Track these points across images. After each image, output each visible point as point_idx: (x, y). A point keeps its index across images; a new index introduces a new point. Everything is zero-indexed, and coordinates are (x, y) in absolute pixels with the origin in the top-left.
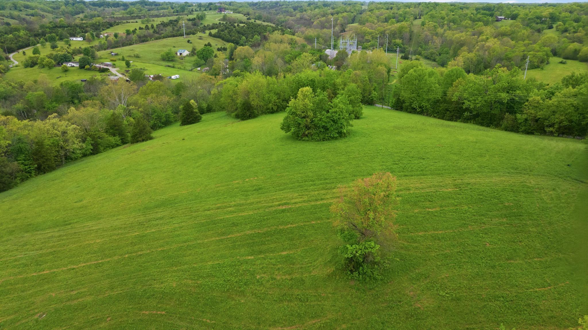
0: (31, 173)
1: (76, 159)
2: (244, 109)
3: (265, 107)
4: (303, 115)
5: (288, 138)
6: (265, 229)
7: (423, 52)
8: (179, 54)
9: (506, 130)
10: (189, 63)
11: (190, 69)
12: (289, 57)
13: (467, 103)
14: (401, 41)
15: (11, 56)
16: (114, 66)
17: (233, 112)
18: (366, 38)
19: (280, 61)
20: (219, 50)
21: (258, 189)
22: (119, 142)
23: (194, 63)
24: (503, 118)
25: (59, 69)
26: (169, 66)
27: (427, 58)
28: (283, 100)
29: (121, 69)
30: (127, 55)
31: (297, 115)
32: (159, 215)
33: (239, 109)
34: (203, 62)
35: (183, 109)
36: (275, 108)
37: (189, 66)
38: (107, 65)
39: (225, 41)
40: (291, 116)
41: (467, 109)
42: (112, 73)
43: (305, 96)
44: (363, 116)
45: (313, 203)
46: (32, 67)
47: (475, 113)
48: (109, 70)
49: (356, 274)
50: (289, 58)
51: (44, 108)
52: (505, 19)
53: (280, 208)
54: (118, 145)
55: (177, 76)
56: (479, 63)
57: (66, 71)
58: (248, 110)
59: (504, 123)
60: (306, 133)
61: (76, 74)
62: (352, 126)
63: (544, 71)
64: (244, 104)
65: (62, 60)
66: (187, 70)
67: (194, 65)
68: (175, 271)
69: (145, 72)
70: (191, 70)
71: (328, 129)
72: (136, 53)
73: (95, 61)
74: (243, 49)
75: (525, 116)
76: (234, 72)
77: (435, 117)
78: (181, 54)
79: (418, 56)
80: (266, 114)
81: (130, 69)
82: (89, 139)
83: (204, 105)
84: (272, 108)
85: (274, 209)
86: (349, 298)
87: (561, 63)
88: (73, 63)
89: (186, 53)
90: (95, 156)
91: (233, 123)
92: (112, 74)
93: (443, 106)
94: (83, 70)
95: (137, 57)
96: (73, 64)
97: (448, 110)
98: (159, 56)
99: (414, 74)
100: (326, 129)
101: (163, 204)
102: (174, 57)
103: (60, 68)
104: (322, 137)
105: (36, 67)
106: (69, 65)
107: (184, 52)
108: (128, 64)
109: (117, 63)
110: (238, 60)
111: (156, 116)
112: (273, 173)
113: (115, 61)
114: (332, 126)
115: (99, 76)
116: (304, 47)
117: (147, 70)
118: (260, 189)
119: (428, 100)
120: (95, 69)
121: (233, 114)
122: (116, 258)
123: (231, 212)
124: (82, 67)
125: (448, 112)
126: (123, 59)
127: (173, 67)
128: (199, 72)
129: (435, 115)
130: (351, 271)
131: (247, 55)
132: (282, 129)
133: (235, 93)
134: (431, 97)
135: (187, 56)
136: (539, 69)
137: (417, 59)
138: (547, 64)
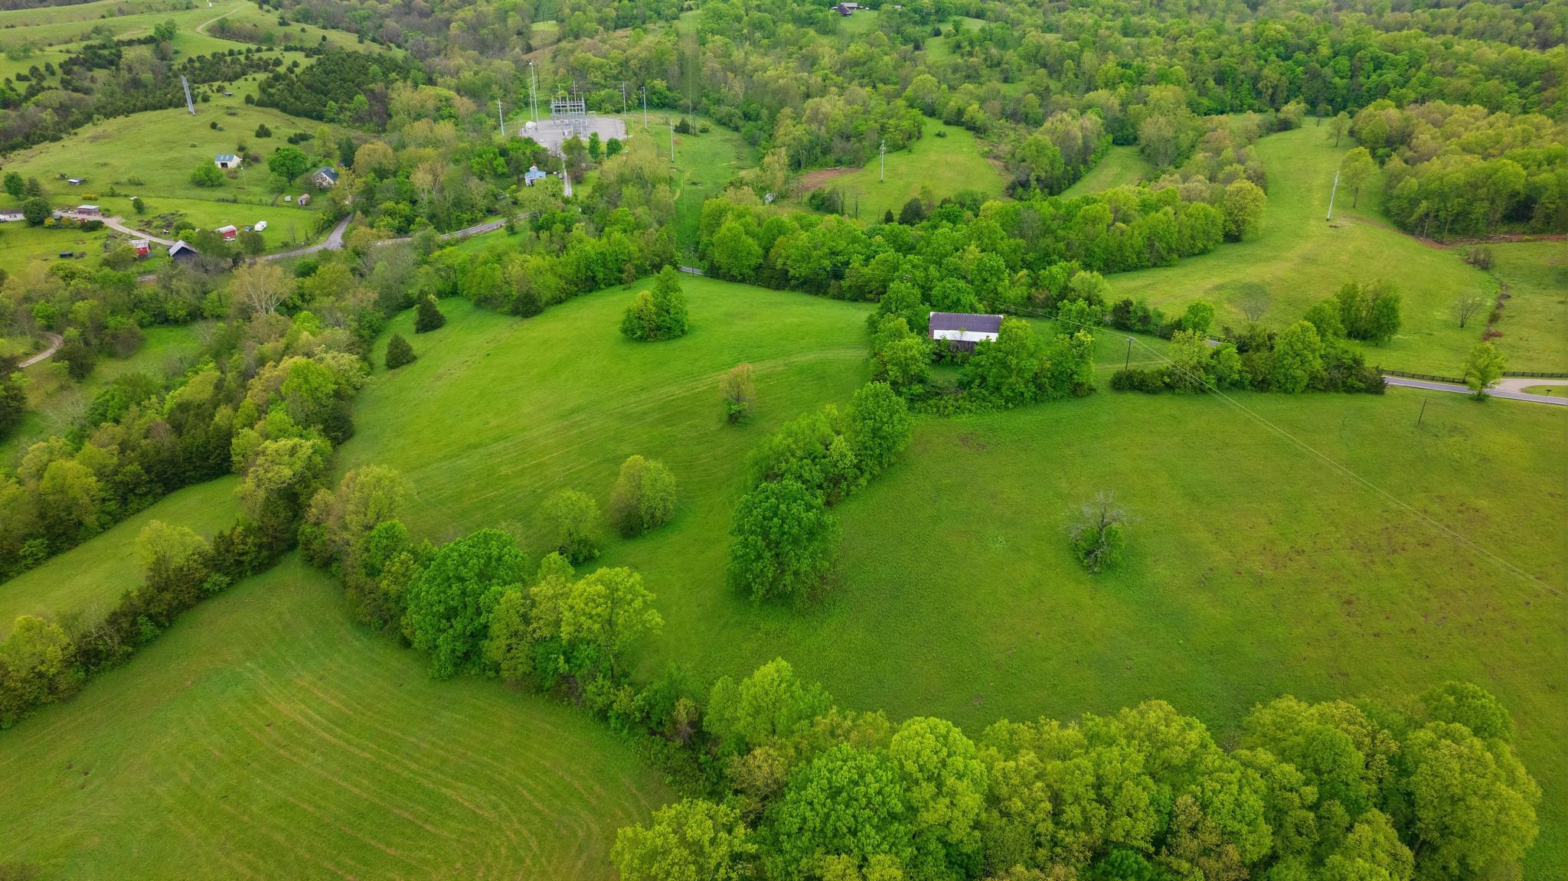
6: (668, 413)
7: (712, 109)
8: (219, 165)
10: (257, 185)
11: (270, 201)
13: (790, 271)
14: (664, 83)
16: (107, 213)
18: (591, 77)
20: (293, 141)
21: (643, 389)
23: (267, 184)
24: (829, 285)
26: (225, 200)
29: (128, 218)
30: (110, 180)
33: (514, 303)
34: (285, 180)
37: (261, 193)
38: (87, 212)
39: (291, 113)
42: (114, 230)
43: (646, 300)
47: (802, 281)
48: (101, 223)
49: (738, 424)
52: (858, 8)
53: (669, 398)
55: (264, 223)
56: (812, 145)
60: (652, 334)
63: (912, 156)
64: (524, 297)
66: (268, 205)
67: (271, 190)
70: (274, 204)
71: (672, 329)
73: (51, 204)
74: (375, 150)
75: (848, 284)
77: (760, 286)
78: (224, 165)
79: (703, 121)
81: (151, 218)
85: (665, 400)
86: (738, 434)
87: (940, 135)
89: (233, 161)
92: (121, 235)
94: (38, 229)
95: (136, 183)
98: (183, 177)
100: (670, 329)
102: (215, 175)
104: (667, 337)
107: (231, 159)
108: (139, 206)
109: (106, 204)
113: (95, 199)
115: (93, 243)
120: (70, 226)
124: (35, 222)
125: (775, 281)
126: (114, 194)
128: (294, 208)
129: (760, 283)
130: (734, 423)
134: (752, 261)
135: (240, 167)
136: (905, 152)
137: (704, 131)
138: (918, 138)
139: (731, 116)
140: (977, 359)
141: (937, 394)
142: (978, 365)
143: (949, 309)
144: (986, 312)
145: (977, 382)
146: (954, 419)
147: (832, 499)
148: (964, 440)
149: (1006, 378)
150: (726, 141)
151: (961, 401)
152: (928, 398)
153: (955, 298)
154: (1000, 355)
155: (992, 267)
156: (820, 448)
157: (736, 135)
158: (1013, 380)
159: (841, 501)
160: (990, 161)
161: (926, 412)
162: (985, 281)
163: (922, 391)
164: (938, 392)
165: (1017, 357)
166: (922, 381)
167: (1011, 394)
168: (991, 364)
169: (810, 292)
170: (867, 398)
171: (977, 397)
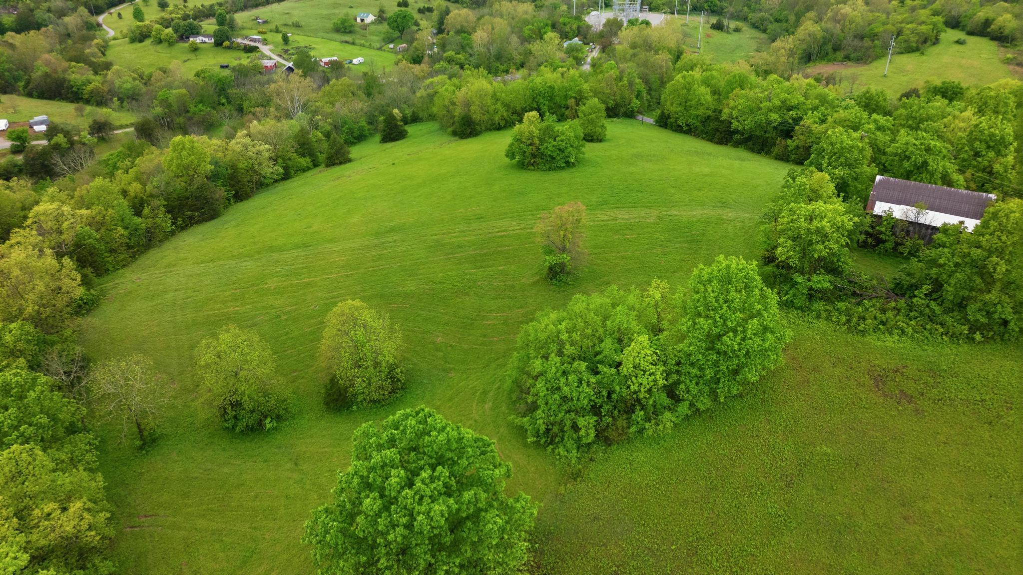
0: (229, 200)
1: (267, 185)
2: (464, 125)
3: (490, 122)
4: (528, 142)
5: (513, 167)
6: (485, 251)
7: (750, 16)
8: (359, 20)
9: (776, 159)
10: (377, 36)
11: (379, 46)
12: (530, 29)
13: (735, 124)
15: (101, 19)
16: (265, 42)
17: (449, 127)
19: (514, 39)
20: (421, 11)
21: (480, 218)
22: (310, 165)
23: (383, 36)
24: (774, 144)
25: (185, 47)
26: (347, 42)
27: (755, 26)
28: (513, 113)
29: (276, 47)
30: (282, 22)
31: (522, 142)
32: (391, 239)
33: (457, 124)
34: (397, 34)
35: (385, 121)
36: (502, 124)
37: (376, 41)
38: (254, 40)
40: (516, 144)
41: (736, 132)
42: (263, 53)
43: (531, 122)
44: (607, 137)
45: (528, 231)
46: (141, 41)
47: (746, 136)
48: (258, 48)
49: (554, 281)
50: (529, 32)
51: (188, 111)
53: (499, 234)
54: (309, 169)
55: (361, 59)
56: (825, 41)
57: (195, 49)
58: (469, 125)
59: (776, 150)
60: (532, 161)
61: (211, 56)
62: (584, 154)
63: (924, 58)
64: (463, 118)
65: (186, 31)
66: (374, 48)
67: (384, 40)
68: (413, 280)
69: (312, 53)
70: (380, 49)
71: (554, 158)
72: (295, 19)
73: (235, 33)
74: (460, 15)
75: (795, 143)
76: (445, 55)
77: (703, 138)
78: (362, 20)
79: (739, 24)
80: (490, 130)
81: (289, 48)
82: (280, 161)
83: (408, 112)
84: (499, 124)
85: (494, 235)
86: (547, 297)
87: (959, 42)
88: (204, 36)
89: (370, 18)
90: (288, 182)
91: (450, 142)
92: (264, 57)
93: (712, 125)
94: (219, 48)
95: (297, 26)
96: (204, 39)
97: (718, 131)
98: (329, 25)
99: (682, 81)
100: (553, 158)
101: (392, 230)
102: (352, 26)
103: (187, 45)
104: (548, 166)
105: (148, 42)
106: (198, 41)
107: (367, 16)
108: (286, 40)
109: (269, 36)
110: (451, 33)
111: (348, 129)
112: (494, 203)
113: (265, 33)
114: (558, 155)
115: (245, 60)
116: (556, 8)
117: (314, 48)
118: (482, 218)
119: (697, 116)
120: (238, 48)
121: (450, 129)
122: (362, 270)
123: (456, 237)
124: (218, 44)
125: (718, 133)
126: (277, 31)
127: (353, 44)
128: (392, 52)
129: (704, 136)
130: (551, 279)
131: (465, 24)
132: (507, 156)
133: (453, 103)
134: (701, 111)
135: (372, 23)
136: (917, 54)
137: (737, 30)
138: (934, 44)
139: (763, 20)
140: (932, 253)
141: (854, 294)
142: (933, 263)
143: (908, 176)
144: (967, 188)
145: (926, 288)
146: (872, 339)
147: (611, 433)
148: (879, 380)
149: (981, 291)
150: (752, 38)
151: (890, 314)
152: (839, 298)
153: (920, 160)
154: (976, 253)
155: (992, 135)
156: (608, 346)
157: (763, 36)
158: (993, 296)
159: (629, 440)
160: (1011, 67)
161: (828, 318)
162: (977, 154)
163: (827, 285)
164: (857, 294)
165: (1009, 262)
166: (834, 270)
167: (984, 320)
168: (957, 265)
169: (752, 150)
170: (710, 281)
171: (921, 313)
